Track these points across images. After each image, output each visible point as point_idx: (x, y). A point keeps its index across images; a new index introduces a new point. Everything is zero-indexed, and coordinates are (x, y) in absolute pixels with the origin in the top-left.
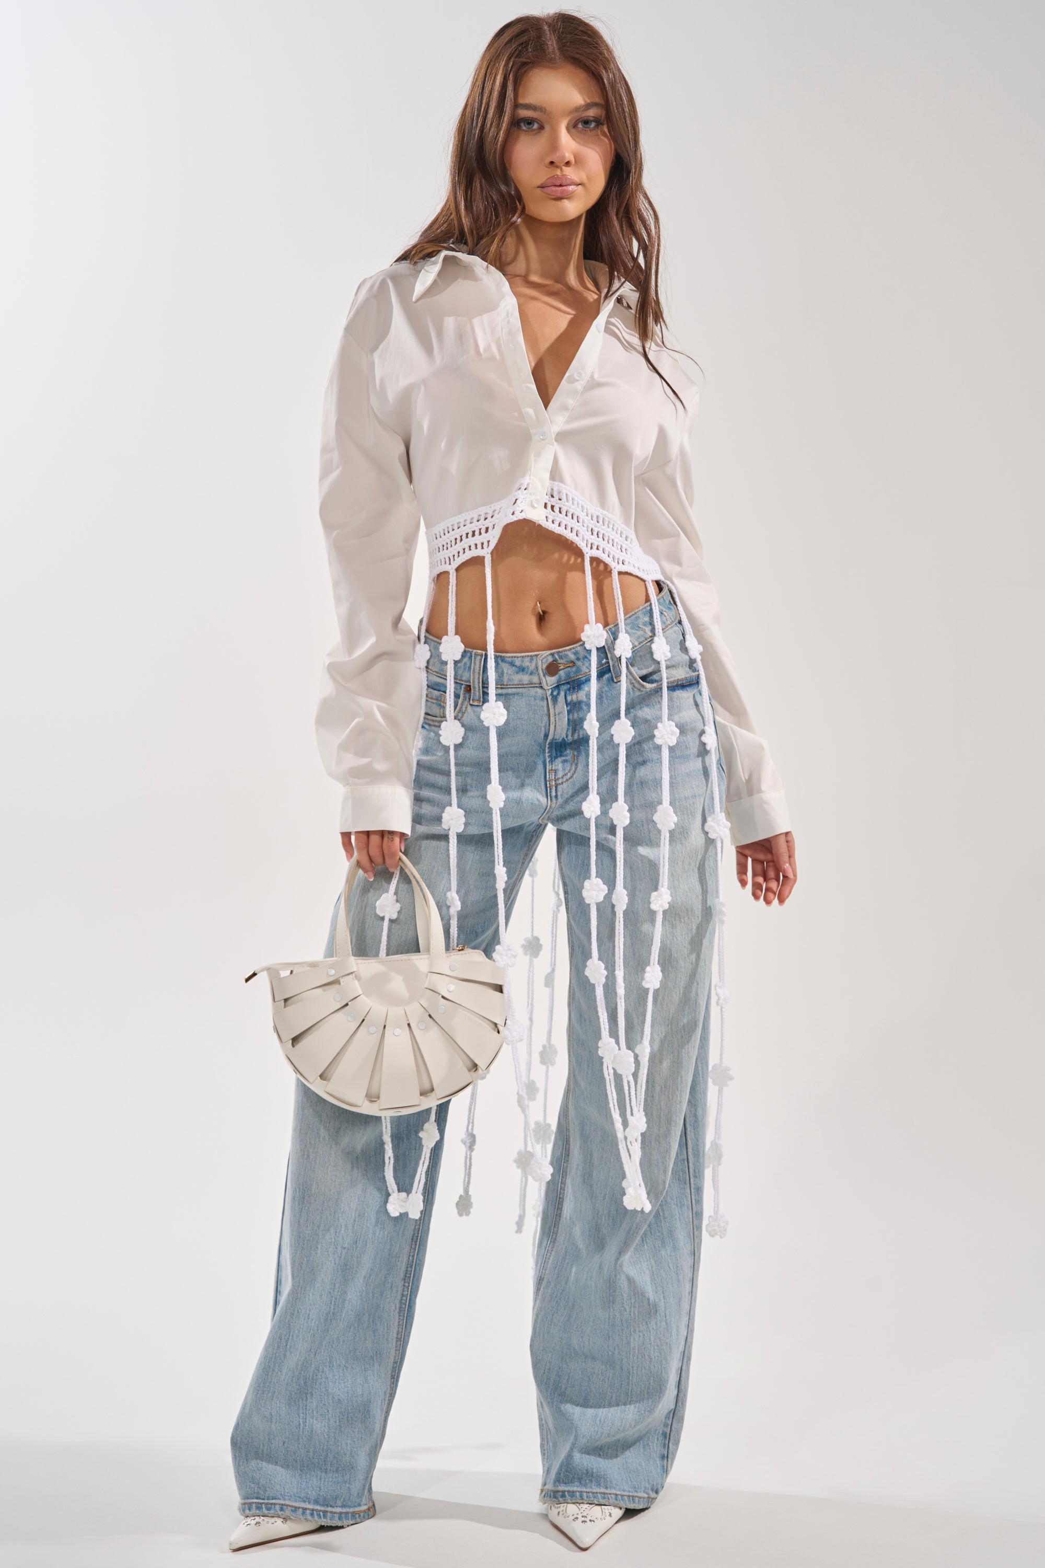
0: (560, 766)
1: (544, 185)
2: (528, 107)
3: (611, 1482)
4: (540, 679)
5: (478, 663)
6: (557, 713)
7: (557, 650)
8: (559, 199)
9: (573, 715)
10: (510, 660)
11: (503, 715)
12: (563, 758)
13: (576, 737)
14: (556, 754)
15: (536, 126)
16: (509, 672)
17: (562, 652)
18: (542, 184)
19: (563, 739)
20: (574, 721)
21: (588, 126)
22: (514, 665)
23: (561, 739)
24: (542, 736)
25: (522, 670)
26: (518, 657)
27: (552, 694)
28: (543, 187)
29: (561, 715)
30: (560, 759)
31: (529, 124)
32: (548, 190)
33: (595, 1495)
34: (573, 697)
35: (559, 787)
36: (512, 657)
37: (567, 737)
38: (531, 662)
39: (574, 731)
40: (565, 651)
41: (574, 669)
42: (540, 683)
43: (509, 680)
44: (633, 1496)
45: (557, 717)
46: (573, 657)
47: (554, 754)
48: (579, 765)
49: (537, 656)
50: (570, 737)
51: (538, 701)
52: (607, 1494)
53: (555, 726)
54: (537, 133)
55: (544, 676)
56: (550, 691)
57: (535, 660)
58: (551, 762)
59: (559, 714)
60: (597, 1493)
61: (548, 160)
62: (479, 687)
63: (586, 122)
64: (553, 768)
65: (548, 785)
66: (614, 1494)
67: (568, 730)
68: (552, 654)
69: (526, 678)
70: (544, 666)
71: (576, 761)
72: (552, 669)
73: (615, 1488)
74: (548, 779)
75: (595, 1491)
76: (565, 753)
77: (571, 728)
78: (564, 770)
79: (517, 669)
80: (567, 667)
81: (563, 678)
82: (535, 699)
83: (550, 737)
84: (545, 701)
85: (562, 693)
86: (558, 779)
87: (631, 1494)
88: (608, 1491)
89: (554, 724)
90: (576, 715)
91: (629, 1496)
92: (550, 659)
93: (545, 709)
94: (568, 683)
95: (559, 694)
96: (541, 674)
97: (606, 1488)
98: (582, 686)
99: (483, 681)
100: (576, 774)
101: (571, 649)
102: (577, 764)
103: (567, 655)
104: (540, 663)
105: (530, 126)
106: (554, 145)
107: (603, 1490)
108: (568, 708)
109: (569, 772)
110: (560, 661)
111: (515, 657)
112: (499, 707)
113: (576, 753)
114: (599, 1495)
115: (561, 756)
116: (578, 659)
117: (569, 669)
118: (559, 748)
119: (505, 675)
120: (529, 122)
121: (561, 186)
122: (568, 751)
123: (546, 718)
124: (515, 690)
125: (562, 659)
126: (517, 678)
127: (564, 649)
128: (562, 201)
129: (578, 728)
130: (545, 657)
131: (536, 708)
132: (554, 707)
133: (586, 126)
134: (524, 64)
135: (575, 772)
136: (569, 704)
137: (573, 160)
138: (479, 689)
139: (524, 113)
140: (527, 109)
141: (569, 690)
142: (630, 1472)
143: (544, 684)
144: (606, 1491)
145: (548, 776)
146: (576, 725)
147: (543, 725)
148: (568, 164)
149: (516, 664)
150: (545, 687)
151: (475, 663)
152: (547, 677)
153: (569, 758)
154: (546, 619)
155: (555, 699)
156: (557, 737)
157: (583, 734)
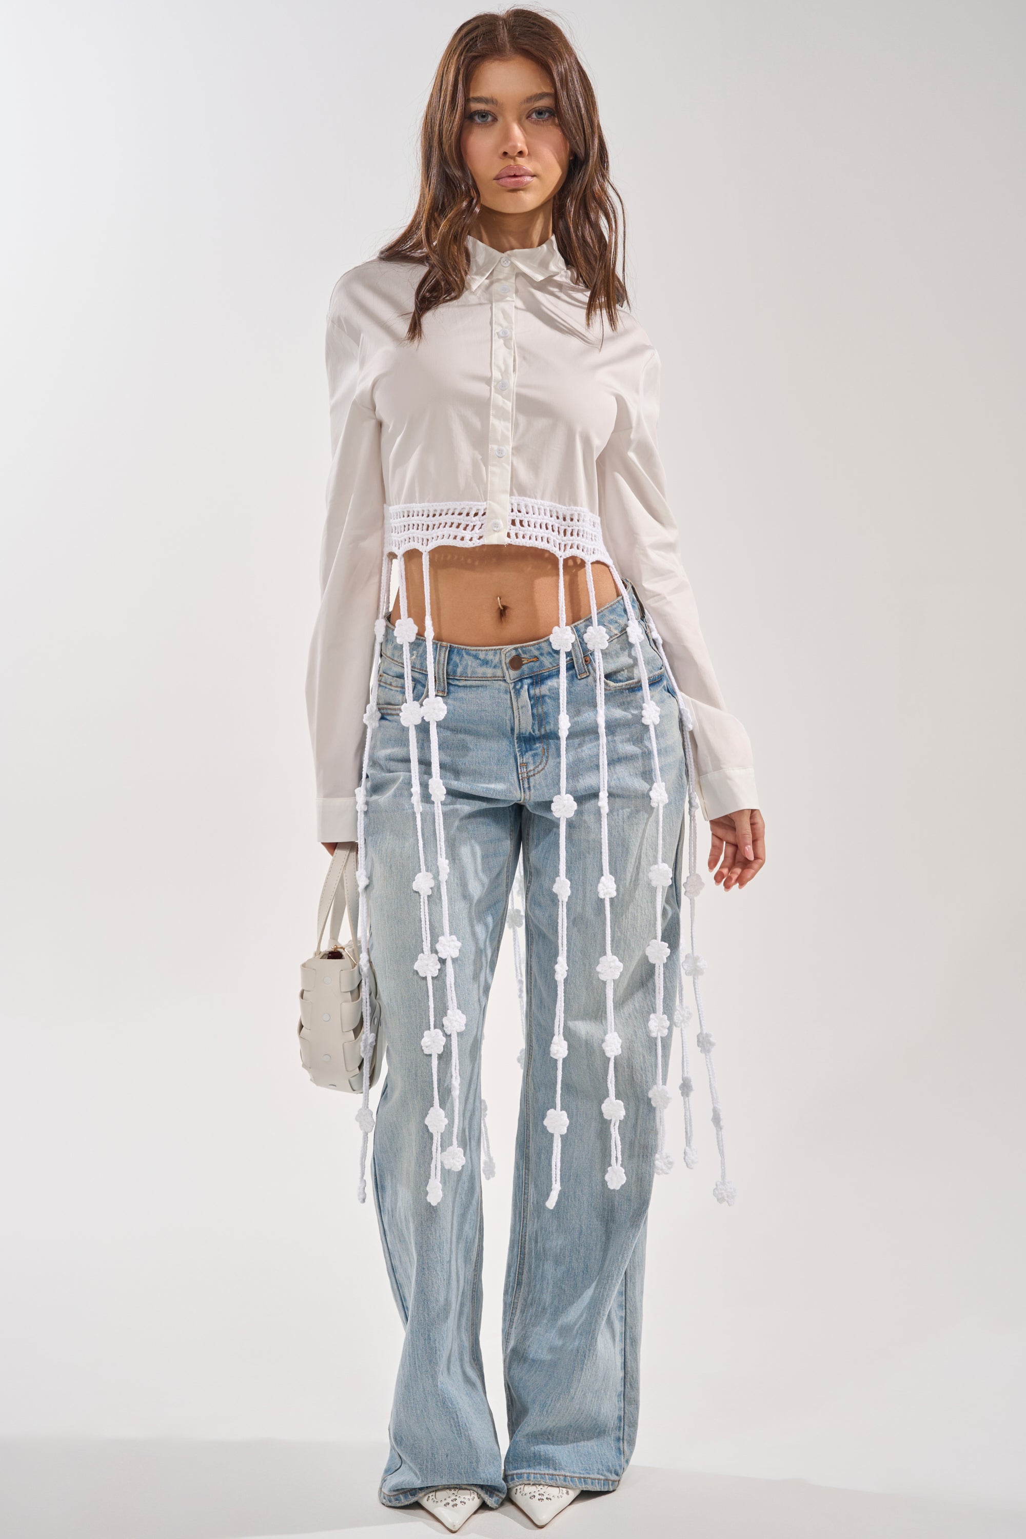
0: (531, 760)
1: (499, 177)
2: (479, 100)
3: (560, 1464)
4: (503, 672)
5: (442, 655)
6: (520, 707)
7: (521, 645)
8: (515, 190)
9: (537, 709)
10: (474, 653)
11: (443, 710)
12: (533, 752)
13: (543, 731)
14: (526, 749)
15: (490, 119)
16: (473, 664)
17: (526, 646)
18: (497, 176)
19: (530, 733)
20: (539, 715)
21: (542, 116)
22: (478, 658)
23: (527, 733)
24: (509, 729)
25: (486, 663)
26: (482, 651)
27: (514, 687)
28: (498, 179)
29: (524, 709)
30: (530, 753)
31: (483, 117)
32: (503, 181)
33: (543, 1476)
34: (537, 691)
35: (532, 779)
36: (476, 650)
37: (534, 731)
38: (495, 656)
39: (540, 726)
40: (529, 646)
41: (537, 664)
42: (504, 677)
43: (473, 672)
44: (584, 1478)
45: (520, 710)
46: (537, 653)
47: (524, 749)
48: (550, 758)
49: (501, 649)
50: (537, 732)
51: (501, 694)
52: (555, 1475)
53: (519, 720)
54: (491, 125)
55: (507, 669)
56: (513, 685)
57: (498, 654)
58: (522, 755)
59: (522, 708)
60: (545, 1474)
61: (501, 151)
62: (444, 678)
63: (540, 113)
64: (524, 761)
65: (520, 778)
66: (562, 1475)
67: (533, 724)
68: (516, 649)
69: (489, 671)
70: (508, 660)
71: (546, 754)
72: (516, 663)
73: (564, 1470)
74: (519, 772)
75: (543, 1472)
76: (535, 747)
77: (536, 722)
78: (534, 763)
79: (481, 662)
80: (531, 662)
81: (526, 673)
82: (499, 692)
83: (516, 732)
84: (509, 694)
85: (526, 687)
86: (530, 771)
87: (582, 1476)
88: (557, 1472)
89: (518, 718)
90: (540, 710)
91: (580, 1478)
92: (514, 653)
93: (509, 702)
94: (531, 677)
95: (522, 687)
96: (505, 668)
97: (556, 1469)
98: (546, 681)
99: (447, 672)
100: (548, 766)
101: (534, 645)
102: (547, 757)
103: (531, 650)
104: (503, 656)
105: (485, 119)
106: (507, 136)
107: (551, 1472)
108: (532, 702)
109: (540, 764)
110: (523, 656)
111: (479, 650)
112: (439, 702)
113: (545, 747)
114: (546, 1476)
115: (531, 750)
116: (542, 654)
117: (533, 663)
118: (527, 741)
119: (469, 668)
120: (483, 115)
121: (515, 176)
122: (537, 745)
123: (509, 711)
124: (479, 682)
125: (526, 653)
126: (481, 671)
127: (528, 644)
128: (518, 192)
129: (544, 723)
130: (509, 651)
131: (500, 700)
132: (517, 700)
133: (539, 116)
134: (475, 58)
135: (546, 764)
136: (533, 698)
137: (526, 150)
138: (444, 680)
139: (476, 106)
140: (479, 102)
141: (532, 684)
142: (580, 1456)
143: (507, 678)
144: (554, 1473)
145: (519, 770)
146: (540, 719)
147: (507, 718)
148: (521, 153)
149: (480, 657)
150: (508, 681)
151: (440, 655)
152: (510, 670)
153: (539, 751)
154: (507, 614)
155: (518, 692)
156: (523, 731)
157: (550, 729)
